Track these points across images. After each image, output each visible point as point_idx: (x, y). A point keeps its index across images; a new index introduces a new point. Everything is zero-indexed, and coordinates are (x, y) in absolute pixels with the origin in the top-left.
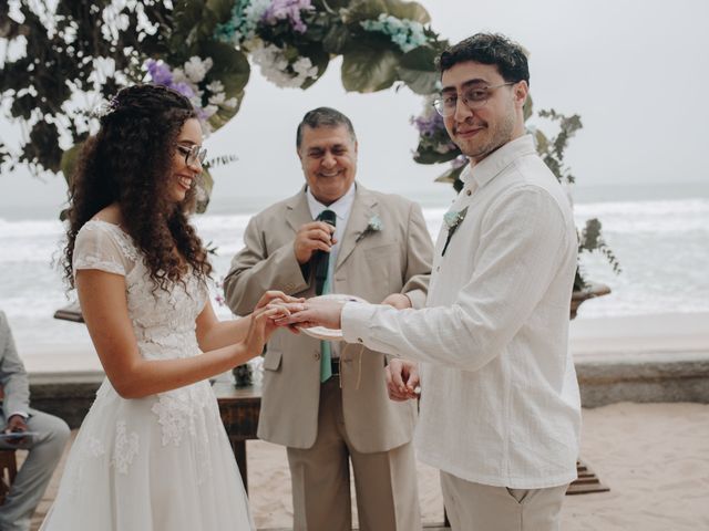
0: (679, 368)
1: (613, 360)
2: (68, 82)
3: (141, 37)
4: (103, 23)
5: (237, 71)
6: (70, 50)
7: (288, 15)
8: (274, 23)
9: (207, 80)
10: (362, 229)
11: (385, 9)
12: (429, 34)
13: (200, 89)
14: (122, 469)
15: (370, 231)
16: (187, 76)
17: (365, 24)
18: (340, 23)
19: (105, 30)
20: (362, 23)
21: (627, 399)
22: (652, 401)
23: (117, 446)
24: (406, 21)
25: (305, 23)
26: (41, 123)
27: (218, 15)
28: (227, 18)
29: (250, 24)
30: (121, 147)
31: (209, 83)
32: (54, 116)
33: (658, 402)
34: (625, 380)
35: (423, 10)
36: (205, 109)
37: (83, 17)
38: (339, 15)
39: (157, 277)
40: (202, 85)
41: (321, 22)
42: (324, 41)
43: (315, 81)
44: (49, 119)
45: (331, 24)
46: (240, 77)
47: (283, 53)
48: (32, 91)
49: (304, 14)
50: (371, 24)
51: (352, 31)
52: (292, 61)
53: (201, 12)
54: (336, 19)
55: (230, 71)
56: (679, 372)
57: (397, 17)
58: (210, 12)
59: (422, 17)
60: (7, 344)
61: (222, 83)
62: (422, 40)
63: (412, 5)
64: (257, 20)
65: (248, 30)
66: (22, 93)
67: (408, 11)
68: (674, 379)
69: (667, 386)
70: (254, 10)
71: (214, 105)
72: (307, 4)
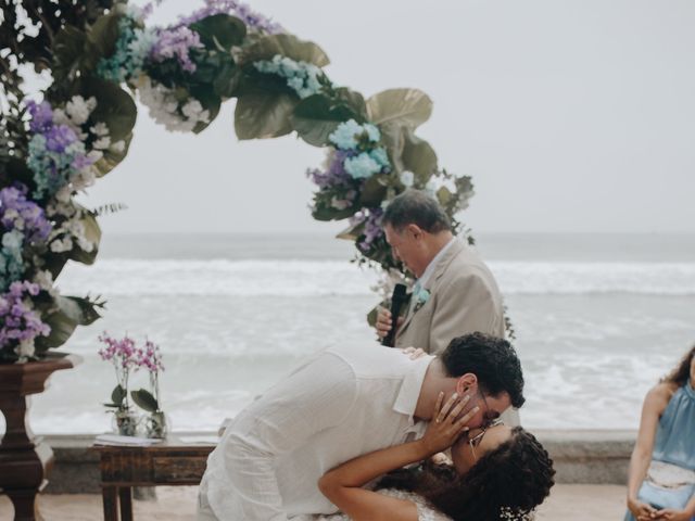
0: (606, 448)
5: (122, 113)
7: (175, 53)
8: (161, 60)
9: (91, 122)
12: (322, 80)
13: (84, 132)
16: (70, 117)
17: (259, 65)
18: (232, 63)
20: (255, 64)
22: (576, 482)
24: (302, 63)
25: (194, 61)
27: (101, 48)
28: (111, 52)
29: (135, 60)
31: (93, 126)
33: (582, 483)
35: (321, 51)
36: (89, 155)
38: (230, 55)
40: (85, 127)
41: (211, 61)
42: (215, 83)
43: (207, 125)
45: (222, 63)
46: (126, 119)
47: (172, 93)
49: (193, 53)
50: (265, 65)
51: (245, 72)
52: (182, 103)
53: (82, 43)
54: (228, 58)
55: (114, 114)
56: (606, 452)
57: (293, 59)
58: (92, 46)
59: (320, 59)
61: (107, 126)
63: (310, 46)
64: (143, 56)
65: (134, 66)
67: (305, 52)
68: (600, 459)
69: (591, 467)
70: (140, 45)
71: (99, 150)
72: (195, 41)
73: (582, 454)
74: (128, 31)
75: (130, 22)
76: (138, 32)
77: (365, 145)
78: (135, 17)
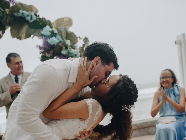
0: (143, 125)
11: (22, 8)
12: (36, 15)
17: (16, 14)
18: (7, 14)
20: (14, 14)
22: (136, 136)
24: (29, 12)
35: (35, 8)
38: (6, 12)
45: (3, 16)
51: (12, 17)
54: (5, 13)
57: (26, 11)
59: (35, 11)
67: (30, 8)
69: (140, 131)
77: (53, 34)
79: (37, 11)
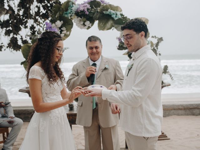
0: (189, 106)
1: (171, 104)
2: (20, 26)
3: (41, 14)
4: (31, 10)
5: (69, 24)
6: (21, 17)
7: (84, 9)
8: (80, 12)
9: (61, 27)
10: (103, 68)
11: (110, 8)
12: (122, 15)
13: (60, 29)
14: (41, 131)
15: (106, 69)
16: (56, 26)
17: (104, 12)
18: (98, 12)
19: (31, 12)
20: (103, 12)
21: (175, 115)
22: (182, 115)
23: (40, 125)
24: (115, 11)
25: (88, 12)
26: (13, 37)
27: (64, 9)
28: (67, 10)
29: (73, 12)
30: (42, 47)
32: (16, 35)
33: (183, 115)
34: (174, 109)
35: (120, 8)
37: (25, 8)
38: (97, 10)
39: (50, 81)
40: (60, 28)
41: (92, 11)
42: (93, 17)
43: (91, 27)
44: (15, 36)
45: (95, 12)
46: (70, 26)
47: (82, 20)
48: (11, 28)
49: (88, 9)
50: (106, 12)
51: (101, 14)
52: (85, 22)
53: (60, 8)
54: (96, 11)
55: (68, 24)
56: (189, 107)
57: (113, 10)
58: (62, 9)
59: (120, 10)
60: (6, 99)
61: (66, 28)
62: (120, 17)
63: (117, 7)
64: (75, 11)
65: (73, 13)
66: (8, 29)
68: (188, 109)
69: (186, 111)
70: (74, 8)
71: (63, 34)
72: (89, 6)
73: (183, 108)
74: (71, 5)
75: (72, 3)
76: (74, 5)
78: (73, 2)
79: (121, 11)
